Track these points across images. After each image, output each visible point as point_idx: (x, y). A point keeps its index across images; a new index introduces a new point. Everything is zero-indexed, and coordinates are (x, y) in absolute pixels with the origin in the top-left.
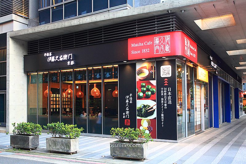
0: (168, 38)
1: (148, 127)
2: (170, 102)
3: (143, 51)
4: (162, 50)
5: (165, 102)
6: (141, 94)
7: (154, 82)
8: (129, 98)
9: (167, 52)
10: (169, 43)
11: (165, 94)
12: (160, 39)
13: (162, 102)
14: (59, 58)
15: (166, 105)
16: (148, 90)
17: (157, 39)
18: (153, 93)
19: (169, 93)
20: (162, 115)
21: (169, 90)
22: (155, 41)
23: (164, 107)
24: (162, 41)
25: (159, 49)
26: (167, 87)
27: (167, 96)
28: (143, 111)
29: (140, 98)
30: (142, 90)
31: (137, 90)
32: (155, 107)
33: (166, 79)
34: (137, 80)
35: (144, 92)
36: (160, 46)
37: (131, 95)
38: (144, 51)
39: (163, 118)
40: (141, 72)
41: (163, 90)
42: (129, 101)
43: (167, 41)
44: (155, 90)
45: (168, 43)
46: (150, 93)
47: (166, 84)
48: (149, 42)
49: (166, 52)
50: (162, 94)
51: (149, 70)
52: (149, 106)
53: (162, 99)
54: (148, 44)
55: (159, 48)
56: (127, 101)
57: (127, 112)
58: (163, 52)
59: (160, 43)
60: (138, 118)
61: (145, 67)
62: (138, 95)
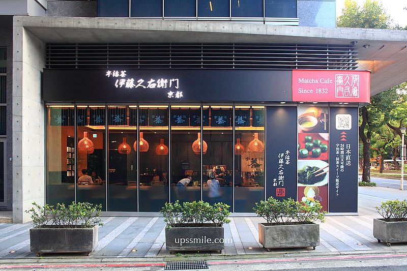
0: (356, 78)
1: (314, 198)
2: (349, 163)
3: (318, 91)
4: (346, 92)
5: (342, 163)
6: (305, 152)
7: (325, 136)
8: (284, 157)
10: (358, 85)
11: (342, 152)
12: (344, 77)
13: (338, 163)
14: (145, 84)
15: (342, 167)
16: (316, 146)
17: (340, 77)
18: (323, 150)
19: (348, 151)
20: (337, 180)
21: (348, 147)
22: (337, 79)
23: (340, 169)
24: (347, 81)
25: (343, 91)
26: (345, 143)
27: (345, 155)
28: (308, 175)
29: (303, 157)
30: (306, 145)
31: (298, 145)
32: (327, 170)
33: (344, 133)
34: (299, 131)
35: (309, 149)
36: (344, 87)
37: (287, 153)
38: (320, 91)
39: (337, 184)
40: (304, 120)
41: (339, 147)
42: (285, 161)
43: (355, 82)
44: (327, 147)
45: (356, 85)
46: (319, 150)
47: (344, 139)
48: (328, 80)
49: (353, 96)
50: (338, 153)
51: (318, 118)
52: (319, 169)
53: (338, 159)
54: (326, 82)
55: (343, 89)
56: (281, 161)
57: (281, 178)
58: (349, 96)
59: (344, 82)
60: (299, 185)
61: (312, 114)
62: (299, 152)
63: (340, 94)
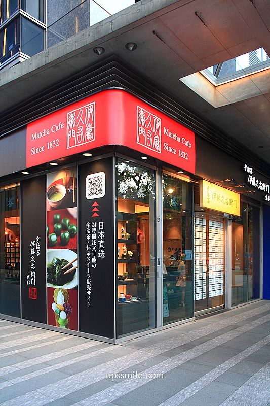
0: (91, 108)
1: (64, 306)
2: (102, 255)
3: (49, 145)
4: (79, 137)
5: (94, 254)
6: (54, 237)
7: (74, 211)
8: (35, 246)
9: (89, 140)
10: (93, 119)
11: (94, 236)
12: (77, 113)
13: (89, 253)
15: (94, 260)
16: (65, 228)
17: (72, 115)
18: (72, 233)
19: (101, 233)
20: (89, 282)
21: (101, 227)
22: (69, 120)
23: (91, 264)
24: (81, 119)
25: (75, 136)
26: (97, 220)
27: (98, 239)
28: (57, 272)
29: (52, 245)
30: (54, 228)
31: (47, 229)
32: (75, 265)
33: (96, 204)
34: (48, 209)
35: (58, 233)
36: (76, 129)
37: (38, 240)
38: (51, 145)
39: (89, 288)
40: (54, 191)
41: (90, 228)
42: (36, 251)
43: (89, 117)
44: (76, 229)
45: (90, 121)
46: (67, 235)
47: (96, 215)
48: (59, 125)
49: (87, 140)
50: (88, 237)
51: (66, 186)
52: (67, 262)
53: (88, 247)
54: (57, 129)
55: (75, 133)
56: (33, 253)
57: (33, 274)
59: (76, 122)
60: (49, 285)
61: (60, 182)
62: (48, 239)
63: (72, 141)
